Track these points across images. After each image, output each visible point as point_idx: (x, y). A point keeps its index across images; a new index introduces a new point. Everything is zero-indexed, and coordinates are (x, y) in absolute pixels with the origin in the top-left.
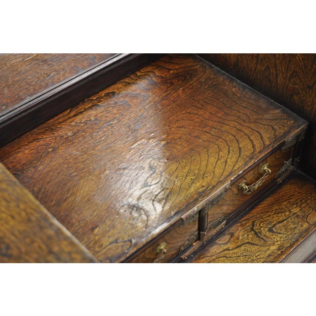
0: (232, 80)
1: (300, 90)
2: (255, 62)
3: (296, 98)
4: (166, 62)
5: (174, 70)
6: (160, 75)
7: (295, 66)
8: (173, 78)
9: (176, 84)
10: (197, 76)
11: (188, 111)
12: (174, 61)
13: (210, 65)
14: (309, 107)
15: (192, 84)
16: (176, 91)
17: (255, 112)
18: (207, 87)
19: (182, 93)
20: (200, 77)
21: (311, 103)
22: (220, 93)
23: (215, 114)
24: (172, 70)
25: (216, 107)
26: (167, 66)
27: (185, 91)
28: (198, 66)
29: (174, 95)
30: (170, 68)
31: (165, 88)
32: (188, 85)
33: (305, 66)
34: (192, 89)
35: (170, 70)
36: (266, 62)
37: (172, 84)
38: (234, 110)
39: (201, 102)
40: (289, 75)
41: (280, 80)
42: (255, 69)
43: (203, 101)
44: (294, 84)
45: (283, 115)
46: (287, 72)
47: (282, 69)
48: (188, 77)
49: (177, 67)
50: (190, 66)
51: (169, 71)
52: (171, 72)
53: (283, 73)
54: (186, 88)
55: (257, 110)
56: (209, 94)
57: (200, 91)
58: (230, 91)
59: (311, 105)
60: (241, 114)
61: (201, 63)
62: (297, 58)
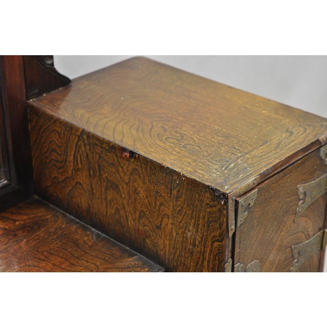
0: (85, 229)
1: (150, 232)
2: (104, 204)
3: (148, 242)
4: (13, 213)
5: (21, 220)
6: (3, 227)
7: (141, 204)
8: (18, 229)
9: (20, 235)
10: (47, 226)
11: (27, 264)
12: (23, 212)
13: (63, 214)
14: (162, 251)
15: (38, 235)
16: (18, 243)
17: (107, 261)
18: (55, 237)
19: (25, 245)
20: (50, 227)
21: (163, 246)
22: (70, 243)
23: (59, 265)
24: (18, 221)
25: (62, 258)
26: (14, 217)
27: (28, 243)
28: (49, 216)
29: (15, 247)
30: (17, 219)
31: (6, 241)
32: (33, 236)
33: (149, 204)
34: (37, 239)
35: (15, 221)
36: (115, 205)
37: (15, 235)
38: (82, 260)
39: (45, 253)
40: (137, 216)
41: (131, 223)
42: (107, 213)
43: (48, 252)
44: (144, 226)
45: (137, 263)
46: (135, 213)
47: (130, 210)
48: (36, 228)
49: (25, 217)
50: (40, 217)
51: (15, 223)
52: (17, 223)
53: (131, 214)
54: (31, 239)
55: (109, 258)
56: (56, 244)
57: (46, 242)
58: (81, 240)
59: (164, 247)
60: (89, 264)
61: (54, 213)
62: (141, 195)
